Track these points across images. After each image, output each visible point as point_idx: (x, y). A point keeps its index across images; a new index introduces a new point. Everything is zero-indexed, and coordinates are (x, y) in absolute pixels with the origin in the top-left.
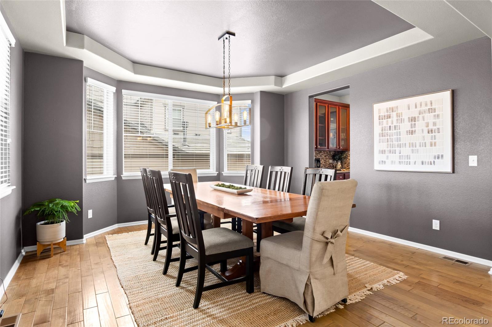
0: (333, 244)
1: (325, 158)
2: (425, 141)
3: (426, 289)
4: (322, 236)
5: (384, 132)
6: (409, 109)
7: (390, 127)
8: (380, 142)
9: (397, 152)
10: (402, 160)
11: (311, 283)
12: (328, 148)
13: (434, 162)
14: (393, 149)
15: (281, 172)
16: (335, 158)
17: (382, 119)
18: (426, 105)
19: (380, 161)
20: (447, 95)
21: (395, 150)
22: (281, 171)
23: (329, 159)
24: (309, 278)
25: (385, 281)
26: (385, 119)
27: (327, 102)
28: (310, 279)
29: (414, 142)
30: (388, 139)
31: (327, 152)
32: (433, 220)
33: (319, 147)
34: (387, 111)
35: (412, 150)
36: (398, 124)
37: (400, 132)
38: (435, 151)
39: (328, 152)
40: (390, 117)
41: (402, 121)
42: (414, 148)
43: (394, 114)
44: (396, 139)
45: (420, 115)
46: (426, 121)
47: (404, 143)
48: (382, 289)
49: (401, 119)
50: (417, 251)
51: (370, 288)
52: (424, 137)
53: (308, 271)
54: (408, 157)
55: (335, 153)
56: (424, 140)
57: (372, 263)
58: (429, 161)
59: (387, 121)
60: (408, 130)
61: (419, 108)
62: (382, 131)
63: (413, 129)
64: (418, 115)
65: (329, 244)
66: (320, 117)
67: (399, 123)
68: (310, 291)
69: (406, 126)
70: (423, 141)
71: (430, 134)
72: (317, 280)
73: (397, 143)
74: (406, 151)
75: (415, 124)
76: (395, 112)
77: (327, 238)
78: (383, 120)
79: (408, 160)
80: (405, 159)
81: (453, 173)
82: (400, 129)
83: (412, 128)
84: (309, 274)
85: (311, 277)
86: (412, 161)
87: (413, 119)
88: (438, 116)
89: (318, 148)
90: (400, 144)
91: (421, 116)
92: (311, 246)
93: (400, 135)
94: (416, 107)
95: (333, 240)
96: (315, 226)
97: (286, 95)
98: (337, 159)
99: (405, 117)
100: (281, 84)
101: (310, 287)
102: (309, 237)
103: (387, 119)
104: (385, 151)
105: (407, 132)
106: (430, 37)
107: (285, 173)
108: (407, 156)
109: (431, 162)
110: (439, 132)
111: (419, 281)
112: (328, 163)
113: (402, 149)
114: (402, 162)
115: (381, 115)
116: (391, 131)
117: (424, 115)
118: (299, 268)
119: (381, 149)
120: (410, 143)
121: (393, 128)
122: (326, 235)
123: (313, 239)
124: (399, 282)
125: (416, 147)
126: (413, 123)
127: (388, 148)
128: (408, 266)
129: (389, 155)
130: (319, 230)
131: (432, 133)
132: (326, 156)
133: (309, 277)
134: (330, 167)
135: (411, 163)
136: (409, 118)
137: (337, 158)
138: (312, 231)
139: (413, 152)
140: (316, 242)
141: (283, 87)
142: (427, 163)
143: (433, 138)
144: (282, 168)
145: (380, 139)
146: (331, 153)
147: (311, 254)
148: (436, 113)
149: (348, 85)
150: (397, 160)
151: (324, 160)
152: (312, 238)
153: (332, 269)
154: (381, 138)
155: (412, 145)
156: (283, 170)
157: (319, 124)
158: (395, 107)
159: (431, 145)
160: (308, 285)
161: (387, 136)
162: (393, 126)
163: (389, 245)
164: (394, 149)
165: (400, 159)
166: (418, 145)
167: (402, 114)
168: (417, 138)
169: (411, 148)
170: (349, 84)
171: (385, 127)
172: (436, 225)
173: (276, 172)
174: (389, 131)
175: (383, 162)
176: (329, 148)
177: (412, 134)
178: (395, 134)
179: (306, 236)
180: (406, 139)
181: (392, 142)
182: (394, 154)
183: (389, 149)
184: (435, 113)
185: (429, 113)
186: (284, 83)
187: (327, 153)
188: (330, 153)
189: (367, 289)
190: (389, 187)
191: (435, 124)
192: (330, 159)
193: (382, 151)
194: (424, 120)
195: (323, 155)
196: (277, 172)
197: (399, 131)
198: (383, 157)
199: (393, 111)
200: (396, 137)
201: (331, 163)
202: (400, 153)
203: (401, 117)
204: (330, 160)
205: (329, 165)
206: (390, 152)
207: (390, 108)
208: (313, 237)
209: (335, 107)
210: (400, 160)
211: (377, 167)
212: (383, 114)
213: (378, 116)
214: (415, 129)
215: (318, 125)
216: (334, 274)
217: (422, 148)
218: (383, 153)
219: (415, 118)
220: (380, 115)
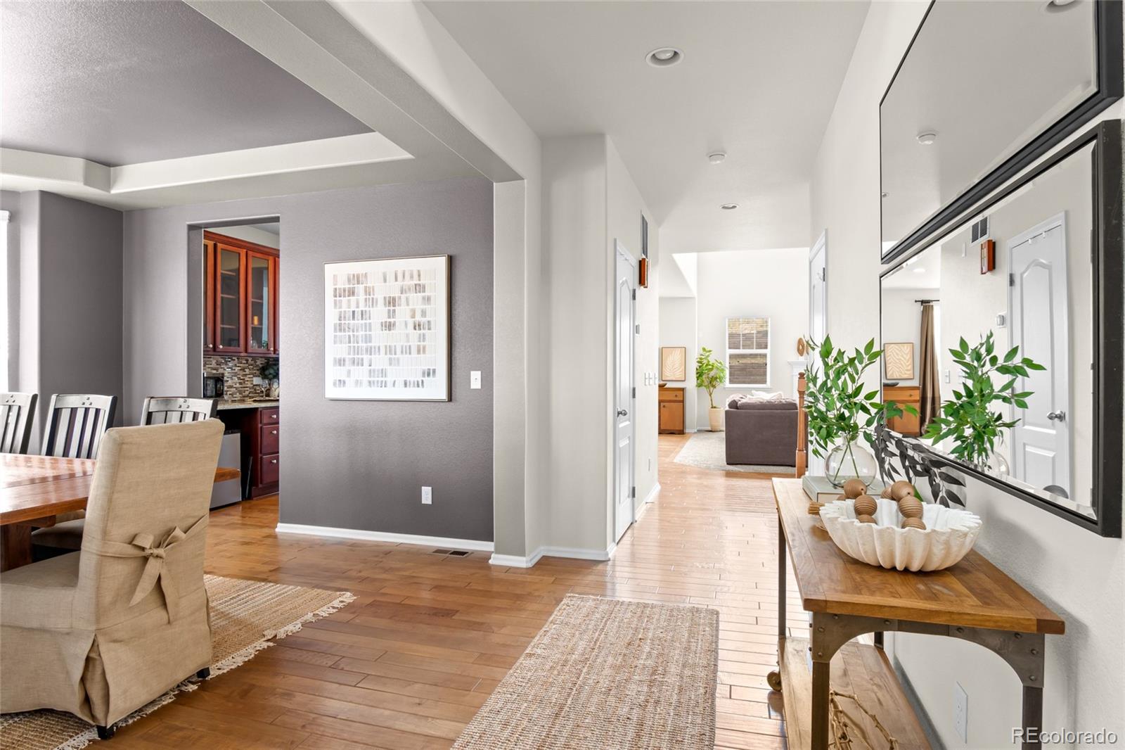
0: (161, 557)
1: (242, 373)
2: (409, 344)
3: (379, 611)
4: (130, 546)
5: (343, 322)
6: (385, 281)
7: (354, 312)
8: (335, 342)
9: (366, 363)
10: (374, 379)
11: (100, 655)
12: (246, 351)
13: (422, 381)
14: (358, 356)
15: (87, 410)
16: (267, 372)
17: (340, 296)
18: (412, 277)
19: (336, 380)
20: (441, 262)
21: (362, 359)
22: (87, 405)
23: (252, 376)
24: (96, 644)
25: (309, 617)
26: (344, 296)
27: (242, 244)
28: (98, 646)
29: (393, 344)
30: (349, 337)
31: (247, 360)
32: (423, 488)
33: (221, 347)
34: (349, 280)
35: (390, 359)
36: (367, 309)
37: (370, 324)
38: (425, 362)
39: (250, 359)
40: (353, 294)
41: (374, 302)
42: (394, 356)
43: (360, 289)
44: (364, 337)
45: (402, 293)
46: (411, 307)
47: (377, 345)
48: (298, 632)
49: (373, 298)
50: (396, 548)
51: (272, 636)
52: (407, 335)
53: (94, 628)
54: (383, 373)
55: (267, 363)
56: (408, 341)
57: (299, 588)
58: (416, 380)
59: (349, 301)
60: (383, 321)
61: (400, 283)
62: (340, 320)
63: (392, 320)
64: (400, 295)
65: (150, 560)
66: (224, 277)
67: (369, 307)
68: (99, 672)
69: (379, 313)
70: (406, 344)
71: (418, 332)
72: (117, 645)
73: (364, 345)
74: (380, 361)
75: (394, 311)
76: (362, 284)
77: (143, 549)
78: (342, 298)
79: (384, 379)
80: (378, 377)
81: (448, 401)
82: (370, 319)
83: (389, 317)
84: (95, 635)
85: (101, 640)
86: (389, 379)
87: (391, 302)
88: (429, 299)
89: (218, 350)
90: (371, 348)
91: (403, 296)
92: (99, 572)
93: (370, 330)
94: (396, 280)
95: (161, 551)
96: (106, 527)
97: (126, 211)
98: (271, 376)
99: (379, 297)
100: (108, 184)
101: (98, 662)
102: (92, 553)
103: (348, 296)
104: (344, 360)
105: (382, 326)
106: (407, 156)
107: (98, 411)
108: (382, 370)
109: (418, 382)
110: (429, 329)
111: (375, 601)
112: (249, 385)
113: (373, 356)
114: (374, 382)
115: (337, 287)
116: (356, 322)
117: (408, 295)
118: (72, 628)
119: (338, 357)
120: (386, 347)
121: (358, 315)
122: (138, 542)
123: (102, 556)
124: (335, 610)
125: (395, 354)
126: (392, 308)
127: (349, 354)
128: (368, 577)
129: (352, 368)
130: (120, 532)
131: (420, 329)
132: (243, 370)
133: (94, 641)
134: (256, 393)
135: (388, 384)
136: (385, 298)
137: (270, 374)
138: (99, 537)
139: (390, 364)
140: (112, 560)
141: (113, 192)
142: (412, 383)
143: (422, 340)
144: (88, 399)
145: (335, 336)
146: (259, 363)
147: (98, 588)
148: (426, 294)
149: (277, 215)
150: (366, 379)
151: (239, 378)
152: (99, 553)
153: (163, 613)
154: (338, 334)
155: (390, 350)
156: (91, 404)
157: (222, 293)
158: (362, 274)
159: (419, 352)
160: (94, 659)
161: (349, 331)
162: (358, 311)
163: (349, 546)
164: (360, 356)
165: (370, 376)
166: (399, 351)
167: (373, 290)
168: (398, 337)
169: (389, 356)
170: (279, 213)
171: (345, 312)
172: (427, 495)
173: (72, 408)
174: (352, 322)
175: (342, 383)
176: (250, 351)
177: (390, 330)
178: (362, 328)
179: (86, 551)
180: (380, 338)
181: (358, 343)
182: (360, 367)
183: (352, 356)
184: (423, 294)
185: (416, 293)
186: (115, 182)
187: (247, 363)
188: (256, 362)
189: (265, 639)
190: (352, 432)
191: (424, 313)
192: (254, 376)
193: (340, 360)
194: (408, 305)
195: (236, 366)
196: (73, 411)
197: (368, 321)
198: (340, 373)
199: (358, 283)
200: (363, 333)
201: (256, 385)
202: (370, 366)
203: (372, 296)
204: (255, 379)
205: (253, 390)
206: (354, 362)
207: (354, 275)
208: (101, 552)
209: (266, 257)
210: (370, 379)
211: (331, 392)
212: (343, 287)
213: (333, 289)
214: (394, 320)
215: (219, 295)
216: (169, 622)
217: (405, 356)
218: (340, 365)
219: (394, 299)
220: (335, 287)
